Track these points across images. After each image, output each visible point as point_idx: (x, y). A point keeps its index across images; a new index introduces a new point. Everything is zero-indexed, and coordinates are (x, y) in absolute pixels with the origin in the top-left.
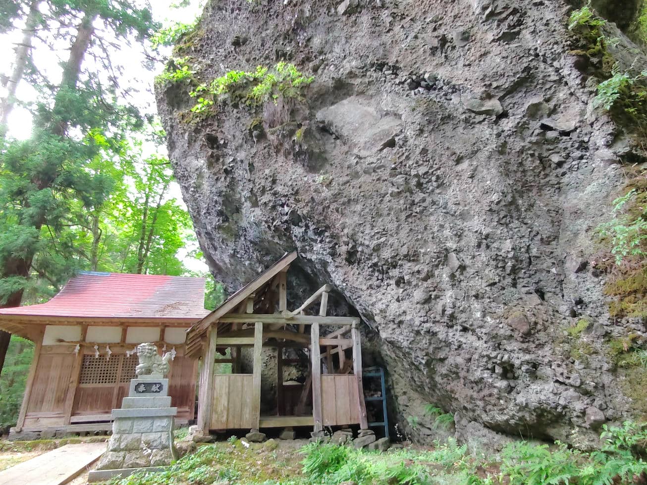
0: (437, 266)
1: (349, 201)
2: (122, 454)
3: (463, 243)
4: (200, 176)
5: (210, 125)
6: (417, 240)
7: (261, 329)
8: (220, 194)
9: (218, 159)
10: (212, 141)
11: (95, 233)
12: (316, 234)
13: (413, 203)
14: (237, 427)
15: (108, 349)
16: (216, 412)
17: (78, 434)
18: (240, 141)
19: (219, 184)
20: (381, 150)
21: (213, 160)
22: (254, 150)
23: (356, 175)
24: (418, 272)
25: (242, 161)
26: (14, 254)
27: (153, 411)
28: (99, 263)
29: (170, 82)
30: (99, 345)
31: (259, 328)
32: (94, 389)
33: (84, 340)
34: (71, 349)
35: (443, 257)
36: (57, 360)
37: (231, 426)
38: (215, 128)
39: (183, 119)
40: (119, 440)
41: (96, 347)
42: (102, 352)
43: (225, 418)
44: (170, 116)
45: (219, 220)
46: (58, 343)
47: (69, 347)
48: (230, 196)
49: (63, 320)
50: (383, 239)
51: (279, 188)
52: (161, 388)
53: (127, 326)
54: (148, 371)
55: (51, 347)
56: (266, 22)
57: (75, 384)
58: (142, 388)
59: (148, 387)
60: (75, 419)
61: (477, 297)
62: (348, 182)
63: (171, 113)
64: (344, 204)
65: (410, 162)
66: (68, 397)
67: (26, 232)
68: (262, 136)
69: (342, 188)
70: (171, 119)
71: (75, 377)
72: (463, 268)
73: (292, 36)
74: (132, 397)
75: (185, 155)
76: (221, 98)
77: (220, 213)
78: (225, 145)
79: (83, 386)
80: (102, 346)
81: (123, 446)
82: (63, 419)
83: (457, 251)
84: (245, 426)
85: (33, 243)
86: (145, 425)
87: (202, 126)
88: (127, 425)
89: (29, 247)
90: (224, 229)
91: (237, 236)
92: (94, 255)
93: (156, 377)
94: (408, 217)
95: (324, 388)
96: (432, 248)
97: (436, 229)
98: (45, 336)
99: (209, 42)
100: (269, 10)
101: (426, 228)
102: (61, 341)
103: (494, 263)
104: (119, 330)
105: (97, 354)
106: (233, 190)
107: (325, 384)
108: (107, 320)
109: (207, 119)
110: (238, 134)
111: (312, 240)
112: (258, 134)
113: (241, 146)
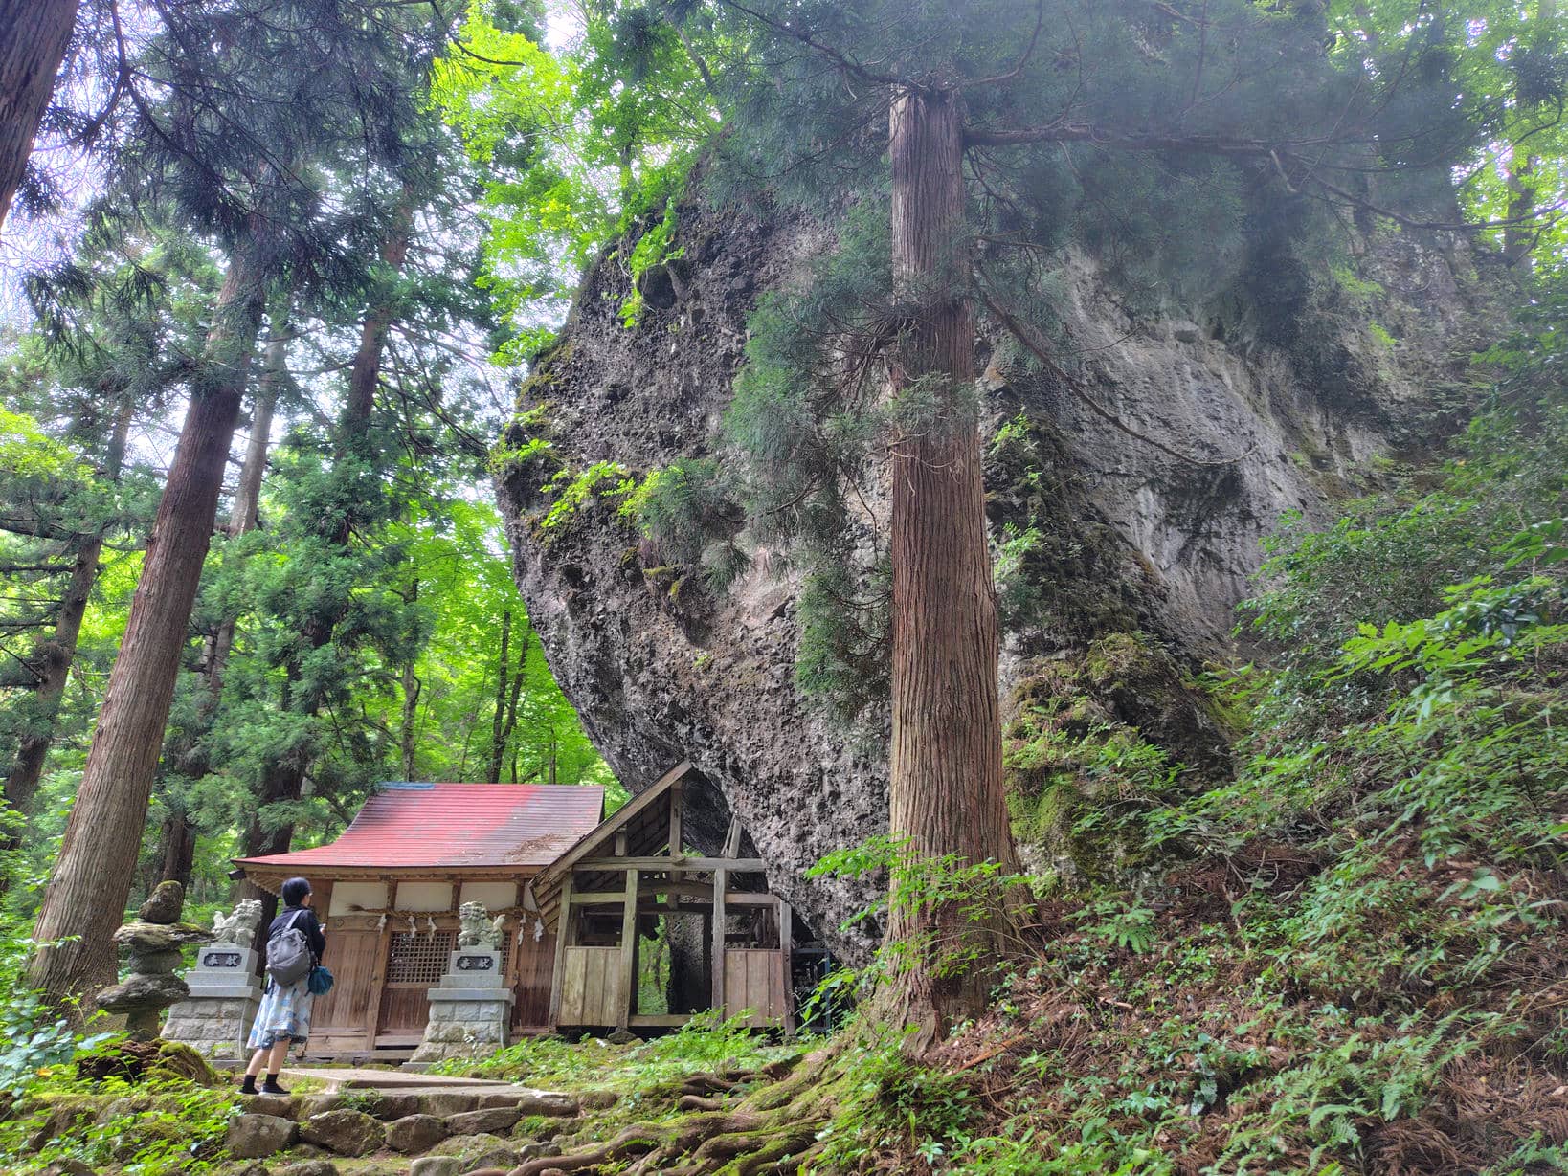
0: (810, 792)
1: (728, 696)
2: (441, 1045)
3: (841, 761)
4: (562, 626)
5: (571, 547)
6: (791, 757)
7: (636, 879)
8: (590, 659)
9: (583, 606)
10: (573, 575)
11: (408, 688)
12: (703, 736)
13: (793, 705)
14: (596, 1023)
15: (430, 923)
16: (567, 1002)
17: (387, 1062)
18: (611, 581)
19: (588, 645)
20: (772, 619)
21: (577, 606)
22: (628, 599)
23: (739, 657)
24: (792, 799)
25: (614, 614)
26: (282, 763)
27: (479, 992)
28: (418, 749)
29: (512, 467)
30: (415, 914)
31: (632, 878)
32: (410, 991)
33: (392, 906)
34: (372, 923)
35: (815, 783)
36: (352, 941)
37: (588, 1022)
38: (578, 553)
39: (533, 529)
40: (437, 1029)
41: (412, 919)
42: (422, 927)
43: (579, 1011)
44: (516, 522)
45: (594, 699)
46: (353, 913)
47: (370, 919)
48: (606, 664)
49: (361, 872)
50: (758, 754)
51: (658, 665)
52: (490, 963)
53: (462, 881)
54: (475, 941)
55: (341, 919)
56: (651, 372)
57: (380, 983)
58: (466, 963)
59: (474, 963)
60: (382, 1041)
61: (844, 833)
62: (730, 666)
63: (517, 515)
64: (721, 700)
65: (795, 645)
66: (371, 1004)
67: (298, 725)
68: (637, 579)
69: (722, 675)
70: (516, 526)
71: (380, 971)
72: (835, 795)
73: (681, 409)
74: (453, 973)
75: (540, 587)
76: (584, 507)
77: (594, 689)
78: (592, 583)
79: (393, 985)
80: (421, 917)
81: (442, 1036)
82: (363, 1041)
83: (833, 772)
84: (609, 1022)
85: (308, 741)
86: (469, 1011)
87: (560, 548)
88: (447, 1009)
89: (302, 748)
90: (603, 713)
91: (625, 725)
92: (408, 733)
93: (485, 948)
94: (784, 724)
95: (729, 971)
96: (805, 769)
97: (814, 740)
98: (333, 901)
99: (578, 374)
100: (654, 352)
101: (802, 740)
102: (357, 908)
103: (868, 789)
104: (448, 887)
105: (414, 930)
106: (608, 655)
107: (730, 965)
108: (430, 871)
109: (565, 537)
110: (607, 568)
111: (700, 745)
112: (631, 574)
113: (613, 589)
